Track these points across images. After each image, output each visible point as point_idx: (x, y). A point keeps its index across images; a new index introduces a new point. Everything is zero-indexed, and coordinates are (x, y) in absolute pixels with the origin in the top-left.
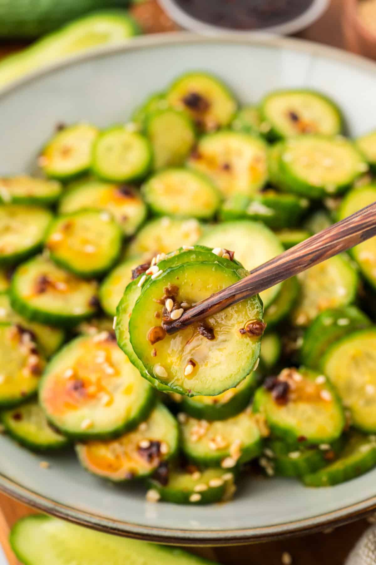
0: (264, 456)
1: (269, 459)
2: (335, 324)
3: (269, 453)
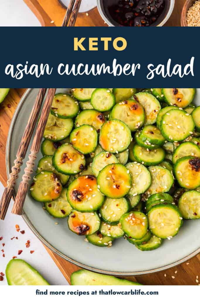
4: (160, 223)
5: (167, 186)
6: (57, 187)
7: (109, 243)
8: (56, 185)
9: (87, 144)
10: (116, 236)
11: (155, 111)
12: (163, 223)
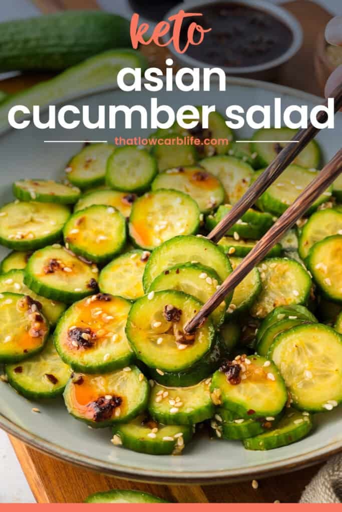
0: (214, 420)
1: (218, 423)
2: (286, 318)
3: (219, 418)
4: (302, 373)
5: (297, 290)
6: (37, 325)
7: (176, 436)
8: (34, 320)
9: (102, 238)
10: (193, 410)
11: (244, 181)
12: (310, 370)
